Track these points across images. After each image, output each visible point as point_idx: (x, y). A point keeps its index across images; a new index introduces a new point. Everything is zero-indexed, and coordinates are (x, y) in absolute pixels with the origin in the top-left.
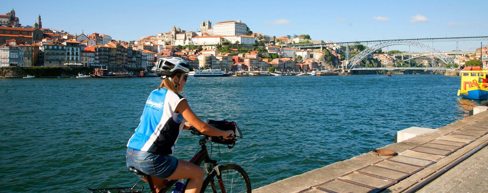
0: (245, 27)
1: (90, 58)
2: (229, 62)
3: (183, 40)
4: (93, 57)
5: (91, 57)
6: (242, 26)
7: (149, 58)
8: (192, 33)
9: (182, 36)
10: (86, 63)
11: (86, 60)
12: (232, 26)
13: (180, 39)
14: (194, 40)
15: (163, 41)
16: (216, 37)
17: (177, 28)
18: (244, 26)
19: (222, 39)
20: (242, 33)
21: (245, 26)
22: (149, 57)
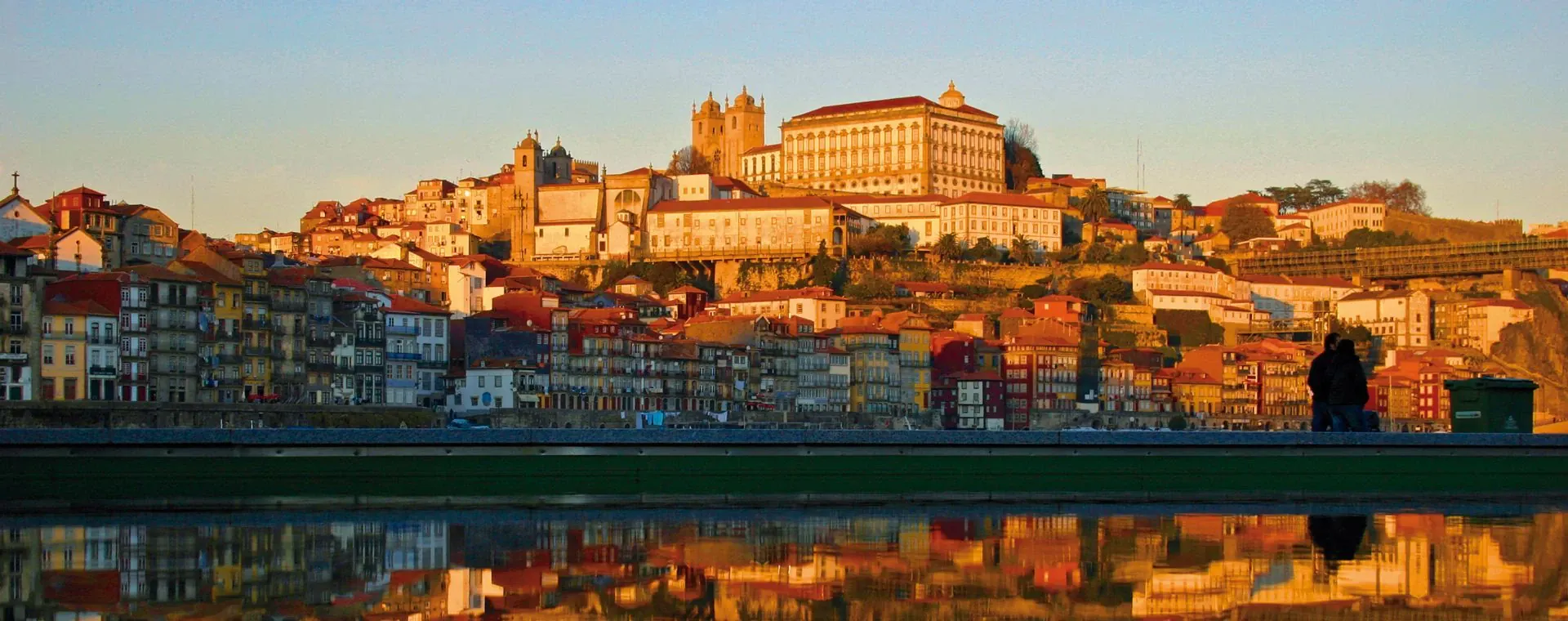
0: (989, 136)
1: (91, 348)
2: (907, 371)
3: (588, 228)
4: (108, 341)
5: (96, 341)
6: (973, 132)
7: (427, 345)
8: (644, 180)
9: (585, 201)
10: (70, 375)
11: (70, 360)
12: (909, 132)
13: (570, 217)
14: (661, 224)
15: (456, 230)
16: (809, 201)
17: (547, 147)
18: (986, 130)
19: (844, 217)
20: (973, 177)
21: (994, 132)
22: (426, 340)
